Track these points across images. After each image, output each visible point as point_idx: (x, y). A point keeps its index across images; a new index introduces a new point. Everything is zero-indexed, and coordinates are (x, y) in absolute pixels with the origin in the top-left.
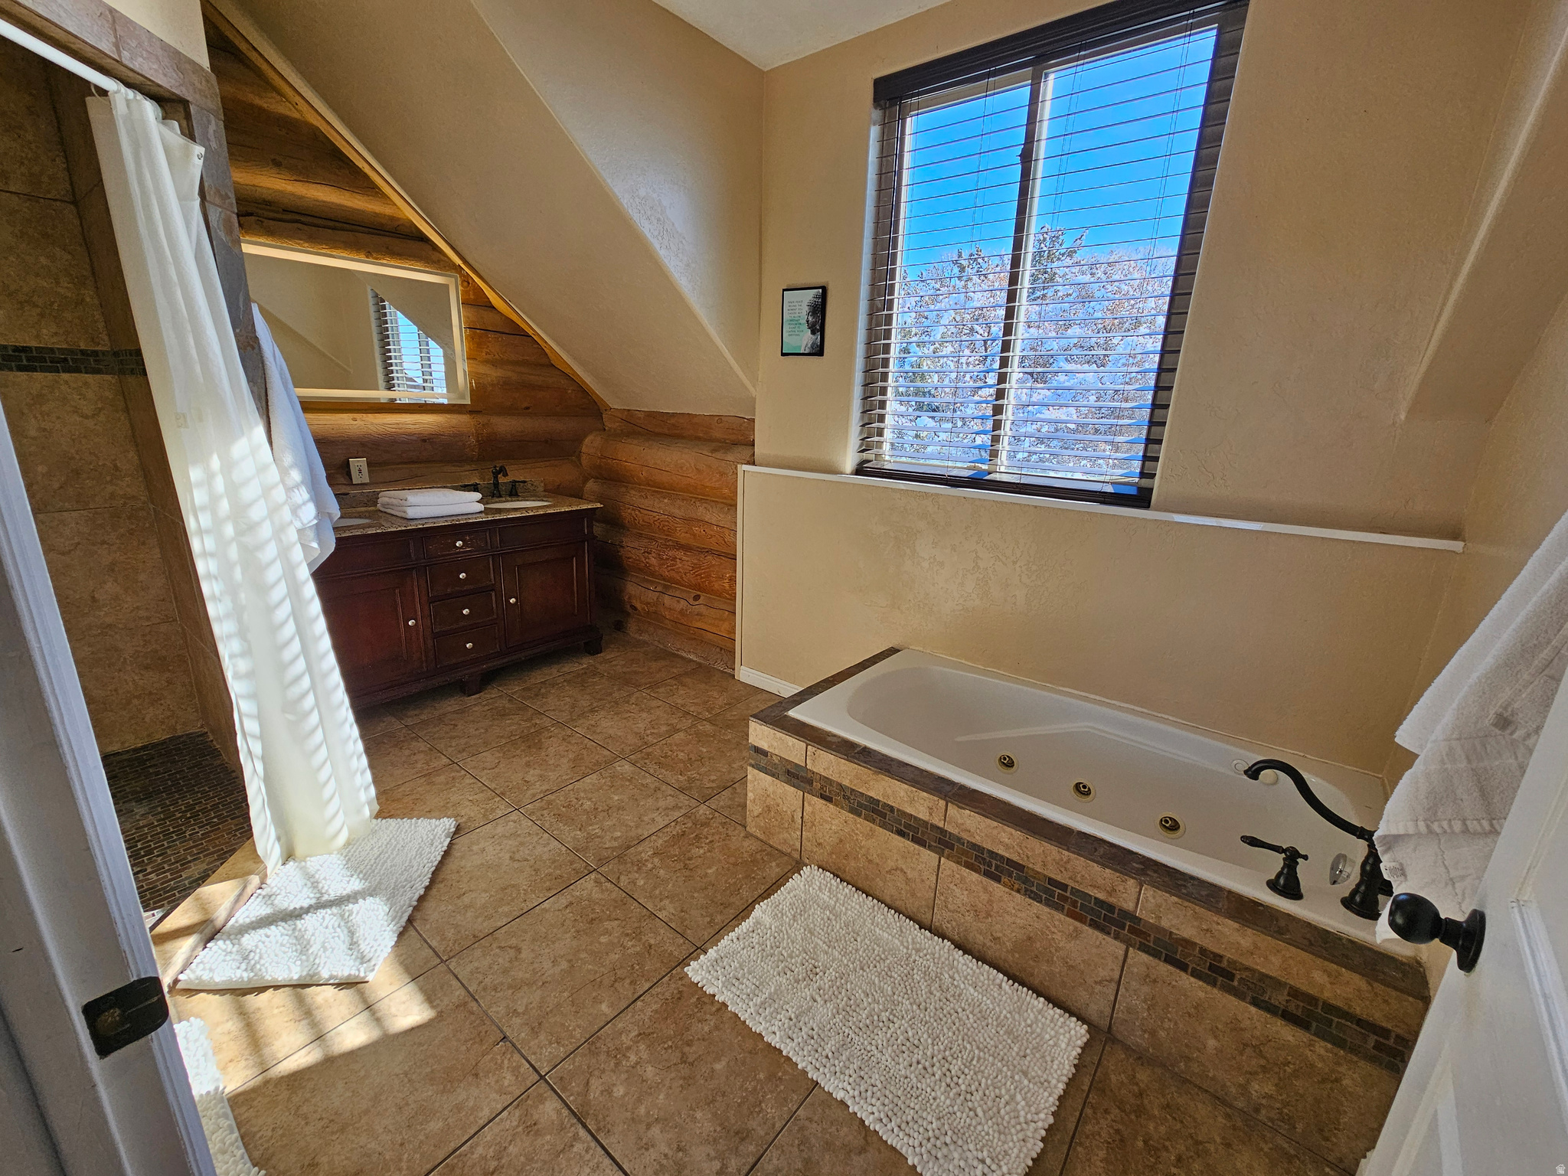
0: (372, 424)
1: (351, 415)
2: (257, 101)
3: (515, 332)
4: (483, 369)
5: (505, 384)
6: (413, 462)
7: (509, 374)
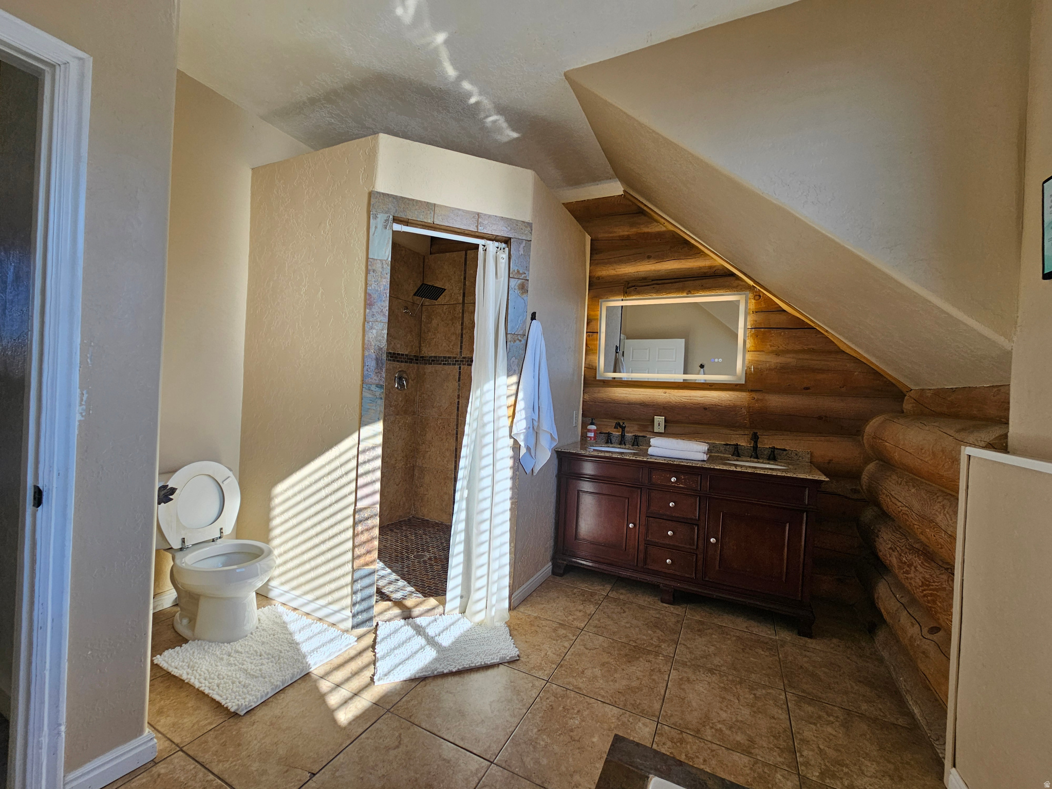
0: (674, 395)
1: (664, 390)
2: (646, 230)
3: (799, 326)
4: (763, 357)
5: (783, 369)
6: (699, 424)
7: (789, 360)
